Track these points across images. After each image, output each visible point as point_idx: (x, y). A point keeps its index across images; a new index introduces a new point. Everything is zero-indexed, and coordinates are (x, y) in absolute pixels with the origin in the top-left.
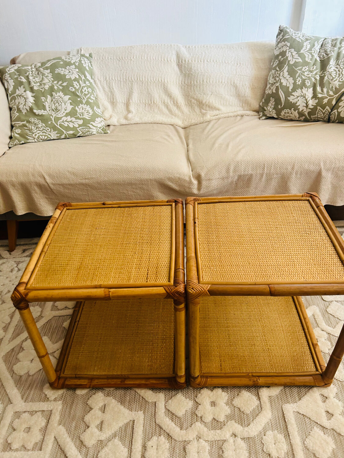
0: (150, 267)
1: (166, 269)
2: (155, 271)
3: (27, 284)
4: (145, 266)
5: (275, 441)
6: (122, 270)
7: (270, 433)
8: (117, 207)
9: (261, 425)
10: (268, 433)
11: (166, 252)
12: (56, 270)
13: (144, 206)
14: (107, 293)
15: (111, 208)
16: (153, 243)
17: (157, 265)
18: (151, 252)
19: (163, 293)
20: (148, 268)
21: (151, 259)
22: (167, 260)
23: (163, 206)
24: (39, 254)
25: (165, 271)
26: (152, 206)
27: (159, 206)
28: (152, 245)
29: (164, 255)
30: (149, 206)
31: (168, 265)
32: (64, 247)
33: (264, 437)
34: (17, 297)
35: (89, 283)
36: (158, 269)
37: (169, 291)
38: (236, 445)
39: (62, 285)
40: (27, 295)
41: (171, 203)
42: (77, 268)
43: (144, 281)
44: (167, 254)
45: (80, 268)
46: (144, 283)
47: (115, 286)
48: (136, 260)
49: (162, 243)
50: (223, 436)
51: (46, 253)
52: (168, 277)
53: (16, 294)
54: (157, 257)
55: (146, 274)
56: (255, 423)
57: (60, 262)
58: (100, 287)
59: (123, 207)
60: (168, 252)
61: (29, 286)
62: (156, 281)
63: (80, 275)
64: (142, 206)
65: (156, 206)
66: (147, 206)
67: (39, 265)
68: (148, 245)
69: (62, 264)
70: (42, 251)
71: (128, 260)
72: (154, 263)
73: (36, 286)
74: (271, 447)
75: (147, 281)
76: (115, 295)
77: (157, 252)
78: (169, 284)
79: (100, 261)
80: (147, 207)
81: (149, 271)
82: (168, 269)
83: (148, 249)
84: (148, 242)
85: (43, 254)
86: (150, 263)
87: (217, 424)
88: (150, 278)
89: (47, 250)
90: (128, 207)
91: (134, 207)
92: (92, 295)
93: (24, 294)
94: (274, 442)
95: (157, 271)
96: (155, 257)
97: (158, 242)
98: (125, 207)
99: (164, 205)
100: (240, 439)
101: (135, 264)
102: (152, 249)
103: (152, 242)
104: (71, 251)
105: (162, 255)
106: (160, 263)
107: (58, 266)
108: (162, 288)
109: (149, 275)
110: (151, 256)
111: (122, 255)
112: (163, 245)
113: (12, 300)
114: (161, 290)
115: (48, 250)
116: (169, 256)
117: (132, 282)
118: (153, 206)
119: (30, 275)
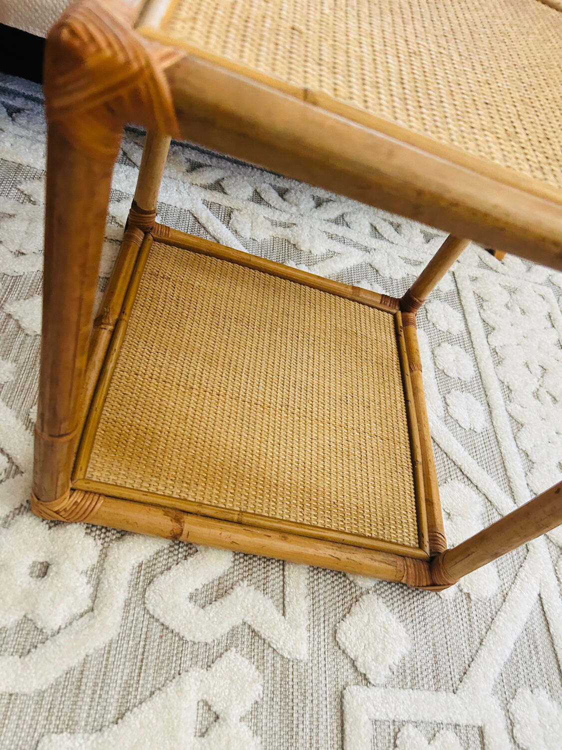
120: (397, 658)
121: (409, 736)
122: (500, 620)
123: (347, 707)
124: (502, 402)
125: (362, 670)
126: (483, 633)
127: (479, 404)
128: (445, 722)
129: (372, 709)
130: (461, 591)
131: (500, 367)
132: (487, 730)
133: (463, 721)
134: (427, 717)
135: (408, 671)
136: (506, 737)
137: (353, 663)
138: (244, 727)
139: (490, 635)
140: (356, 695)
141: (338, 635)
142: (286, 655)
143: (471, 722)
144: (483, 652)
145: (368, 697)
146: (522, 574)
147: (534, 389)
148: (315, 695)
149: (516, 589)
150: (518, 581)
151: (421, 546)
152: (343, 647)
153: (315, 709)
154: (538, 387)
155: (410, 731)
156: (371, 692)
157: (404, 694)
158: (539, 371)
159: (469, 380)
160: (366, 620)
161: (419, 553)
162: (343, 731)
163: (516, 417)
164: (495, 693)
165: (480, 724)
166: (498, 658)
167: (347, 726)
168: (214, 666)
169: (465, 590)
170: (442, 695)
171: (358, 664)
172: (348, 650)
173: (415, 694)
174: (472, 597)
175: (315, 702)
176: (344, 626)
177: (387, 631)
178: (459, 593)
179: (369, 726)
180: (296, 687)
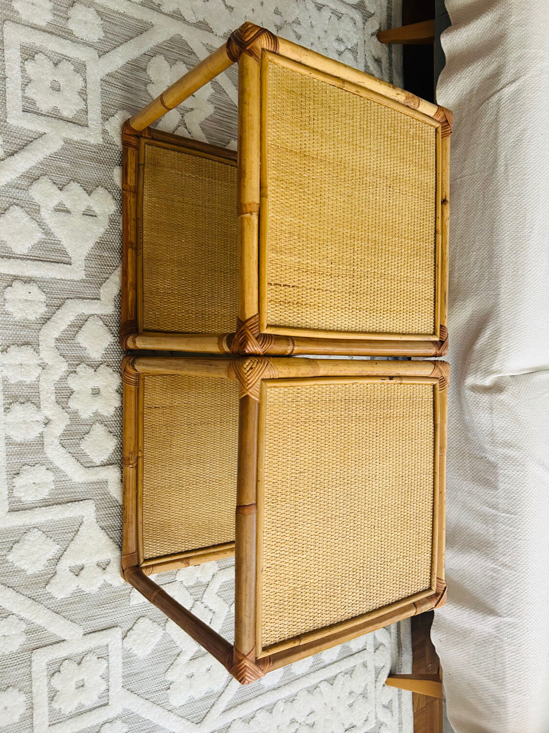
0: (300, 290)
1: (295, 321)
2: (291, 300)
3: (274, 53)
4: (304, 281)
5: (38, 484)
7: (50, 477)
9: (62, 464)
10: (50, 474)
11: (332, 322)
12: (303, 111)
16: (351, 297)
17: (304, 303)
18: (332, 294)
19: (245, 314)
20: (298, 287)
21: (316, 292)
22: (314, 322)
24: (338, 76)
25: (292, 320)
28: (347, 295)
29: (324, 318)
31: (304, 325)
32: (351, 124)
33: (44, 468)
36: (295, 306)
37: (249, 323)
38: (32, 423)
42: (305, 151)
43: (273, 278)
44: (327, 323)
45: (305, 155)
46: (268, 278)
47: (263, 223)
48: (317, 263)
49: (350, 314)
50: (46, 405)
51: (339, 90)
52: (278, 323)
53: (254, 31)
54: (320, 305)
55: (287, 283)
56: (66, 456)
57: (320, 117)
58: (263, 195)
60: (331, 325)
61: (269, 56)
62: (270, 301)
63: (289, 157)
67: (314, 75)
68: (348, 288)
69: (315, 122)
70: (344, 81)
71: (317, 248)
72: (308, 298)
74: (29, 477)
75: (270, 284)
77: (332, 304)
78: (263, 325)
81: (292, 289)
82: (295, 325)
83: (340, 287)
84: (355, 288)
85: (338, 84)
86: (308, 291)
87: (64, 396)
88: (277, 290)
89: (346, 91)
94: (37, 482)
95: (291, 304)
96: (320, 301)
97: (354, 306)
100: (41, 431)
101: (309, 262)
102: (340, 295)
103: (355, 296)
104: (343, 138)
105: (324, 314)
106: (308, 309)
107: (312, 114)
108: (256, 312)
109: (283, 288)
110: (325, 293)
112: (347, 316)
114: (251, 311)
115: (347, 93)
116: (323, 326)
117: (270, 255)
119: (294, 59)
120: (135, 652)
121: (103, 664)
122: (158, 709)
123: (112, 630)
124: (283, 696)
125: (128, 634)
126: (151, 700)
127: (278, 680)
128: (110, 683)
129: (113, 643)
130: (171, 684)
131: (306, 692)
132: (107, 707)
133: (110, 693)
134: (111, 673)
135: (130, 659)
136: (105, 719)
137: (131, 629)
138: (102, 582)
139: (151, 704)
140: (118, 633)
141: (142, 618)
142: (131, 594)
143: (110, 698)
144: (142, 701)
145: (117, 640)
146: (184, 721)
147: (297, 719)
148: (116, 613)
149: (175, 718)
150: (180, 719)
152: (137, 622)
153: (110, 614)
154: (299, 722)
155: (104, 664)
156: (120, 641)
157: (120, 659)
158: (310, 722)
159: (293, 671)
160: (151, 631)
162: (102, 630)
163: (275, 707)
164: (125, 710)
165: (110, 703)
166: (140, 710)
167: (105, 631)
169: (171, 686)
170: (121, 680)
171: (131, 631)
172: (136, 625)
173: (121, 665)
174: (168, 691)
175: (113, 613)
176: (147, 620)
177: (147, 644)
178: (169, 683)
179: (106, 643)
180: (119, 602)
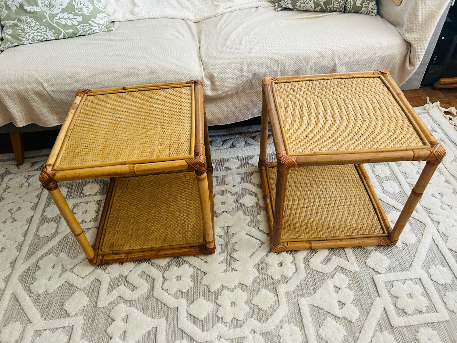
0: (171, 144)
1: (187, 144)
2: (177, 147)
3: (54, 166)
4: (167, 143)
5: (291, 333)
6: (145, 148)
7: (286, 326)
8: (137, 91)
9: (278, 319)
10: (285, 326)
11: (187, 129)
12: (82, 151)
13: (164, 89)
14: (132, 168)
15: (131, 93)
16: (174, 123)
17: (178, 142)
18: (173, 130)
19: (185, 165)
20: (170, 145)
21: (172, 137)
22: (188, 136)
23: (182, 87)
24: (63, 138)
25: (187, 146)
26: (171, 88)
27: (179, 87)
28: (173, 124)
29: (185, 133)
30: (169, 88)
31: (189, 141)
32: (87, 131)
33: (281, 330)
34: (45, 178)
35: (114, 161)
36: (179, 145)
37: (189, 163)
38: (255, 340)
39: (88, 164)
40: (54, 175)
41: (190, 84)
42: (102, 149)
43: (166, 155)
44: (188, 131)
45: (104, 148)
46: (166, 157)
47: (138, 162)
48: (157, 138)
49: (182, 122)
50: (243, 333)
51: (70, 138)
52: (189, 151)
53: (43, 175)
54: (178, 135)
55: (168, 150)
56: (273, 317)
57: (84, 144)
58: (125, 163)
59: (143, 91)
60: (188, 129)
61: (56, 167)
62: (178, 156)
63: (105, 155)
64: (162, 89)
65: (176, 88)
66: (167, 88)
67: (64, 149)
68: (169, 124)
69: (87, 146)
70: (66, 136)
71: (150, 139)
72: (175, 140)
73: (62, 167)
74: (287, 339)
75: (169, 156)
76: (139, 169)
77: (178, 130)
78: (190, 157)
79: (123, 141)
80: (167, 90)
81: (171, 147)
82: (189, 144)
83: (169, 128)
84: (169, 121)
85: (67, 138)
86: (172, 140)
87: (237, 323)
88: (172, 153)
89: (71, 135)
90: (148, 90)
91: (154, 90)
92: (117, 171)
93: (51, 175)
94: (290, 334)
95: (179, 147)
96: (176, 135)
97: (178, 121)
98: (145, 91)
99: (184, 87)
100: (258, 335)
101: (157, 141)
102: (173, 127)
103: (173, 121)
104: (94, 133)
105: (183, 133)
106: (181, 140)
107: (83, 148)
108: (184, 160)
109: (171, 151)
110: (172, 134)
111: (144, 134)
112: (183, 123)
113: (40, 181)
114: (183, 163)
115: (72, 134)
116: (189, 133)
117: (155, 158)
118: (173, 88)
119: (56, 158)
120: (387, 265)
121: (396, 284)
122: (419, 249)
123: (375, 280)
124: (404, 179)
125: (377, 271)
126: (414, 254)
127: (395, 183)
128: (407, 279)
129: (382, 279)
130: (403, 243)
131: (400, 167)
132: (421, 279)
133: (413, 278)
134: (401, 278)
135: (392, 269)
136: (429, 280)
137: (373, 269)
138: (347, 289)
139: (417, 254)
140: (376, 277)
141: (366, 263)
142: (353, 271)
143: (416, 277)
144: (416, 259)
145: (381, 277)
146: (425, 234)
148: (365, 279)
149: (423, 239)
150: (424, 236)
151: (384, 233)
152: (369, 266)
153: (366, 283)
154: (418, 169)
156: (381, 275)
157: (392, 274)
158: (417, 163)
159: (389, 176)
160: (374, 258)
161: (384, 235)
162: (376, 286)
163: (411, 183)
164: (422, 268)
165: (419, 277)
166: (421, 259)
167: (376, 284)
168: (334, 277)
169: (405, 243)
170: (404, 272)
171: (375, 269)
172: (371, 267)
173: (395, 273)
174: (408, 244)
175: (365, 281)
176: (367, 261)
177: (381, 259)
178: (403, 244)
179: (383, 283)
180: (358, 278)
